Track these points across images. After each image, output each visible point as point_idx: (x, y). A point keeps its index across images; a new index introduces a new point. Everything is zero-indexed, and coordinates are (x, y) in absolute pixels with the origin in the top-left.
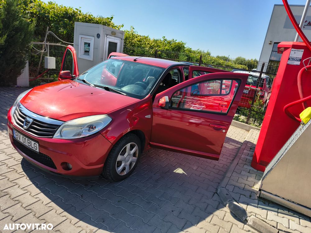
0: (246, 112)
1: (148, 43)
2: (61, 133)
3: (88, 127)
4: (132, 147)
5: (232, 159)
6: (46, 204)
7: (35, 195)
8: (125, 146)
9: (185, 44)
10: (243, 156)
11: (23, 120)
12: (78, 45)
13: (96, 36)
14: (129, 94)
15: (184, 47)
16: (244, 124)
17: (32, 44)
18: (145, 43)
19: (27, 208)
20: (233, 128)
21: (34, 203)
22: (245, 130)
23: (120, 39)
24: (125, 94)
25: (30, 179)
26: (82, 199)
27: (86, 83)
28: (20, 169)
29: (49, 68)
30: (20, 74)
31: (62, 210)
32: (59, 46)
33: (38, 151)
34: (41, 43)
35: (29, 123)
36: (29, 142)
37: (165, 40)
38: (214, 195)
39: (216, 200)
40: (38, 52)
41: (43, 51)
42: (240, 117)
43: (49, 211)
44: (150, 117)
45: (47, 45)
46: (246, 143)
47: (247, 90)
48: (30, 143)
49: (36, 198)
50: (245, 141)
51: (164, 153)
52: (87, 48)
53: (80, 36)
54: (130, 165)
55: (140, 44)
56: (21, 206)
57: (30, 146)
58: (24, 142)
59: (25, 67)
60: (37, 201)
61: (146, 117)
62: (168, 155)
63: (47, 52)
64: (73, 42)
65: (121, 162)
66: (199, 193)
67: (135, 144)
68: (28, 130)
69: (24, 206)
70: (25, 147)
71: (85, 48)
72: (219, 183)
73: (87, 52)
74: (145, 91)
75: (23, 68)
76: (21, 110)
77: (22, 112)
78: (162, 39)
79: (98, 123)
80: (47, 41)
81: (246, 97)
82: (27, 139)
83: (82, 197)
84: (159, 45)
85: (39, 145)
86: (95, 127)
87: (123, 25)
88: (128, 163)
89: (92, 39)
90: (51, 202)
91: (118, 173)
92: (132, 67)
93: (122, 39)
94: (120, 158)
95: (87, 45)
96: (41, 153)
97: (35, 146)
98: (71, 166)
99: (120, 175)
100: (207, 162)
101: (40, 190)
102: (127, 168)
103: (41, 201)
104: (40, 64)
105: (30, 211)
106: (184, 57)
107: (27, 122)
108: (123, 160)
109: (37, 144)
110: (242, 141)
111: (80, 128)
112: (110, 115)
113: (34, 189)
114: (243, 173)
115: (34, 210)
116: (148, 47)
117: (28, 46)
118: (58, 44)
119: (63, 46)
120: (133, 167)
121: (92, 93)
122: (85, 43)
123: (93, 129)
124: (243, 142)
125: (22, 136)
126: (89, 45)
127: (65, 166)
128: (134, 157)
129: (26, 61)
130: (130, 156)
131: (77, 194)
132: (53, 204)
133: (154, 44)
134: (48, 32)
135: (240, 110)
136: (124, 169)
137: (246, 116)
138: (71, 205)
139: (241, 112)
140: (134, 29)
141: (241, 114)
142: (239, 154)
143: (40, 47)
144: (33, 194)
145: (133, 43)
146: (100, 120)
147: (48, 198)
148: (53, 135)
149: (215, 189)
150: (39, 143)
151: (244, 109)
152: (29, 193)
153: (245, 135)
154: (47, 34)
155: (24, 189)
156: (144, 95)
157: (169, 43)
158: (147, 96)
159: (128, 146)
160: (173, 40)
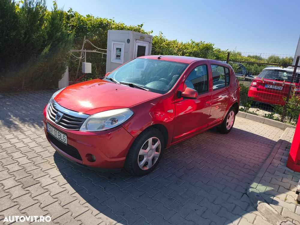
0: (281, 109)
1: (176, 46)
2: (86, 126)
3: (111, 120)
4: (154, 142)
5: (264, 158)
6: (71, 194)
7: (63, 185)
8: (147, 141)
9: (213, 45)
10: (277, 156)
11: (55, 114)
12: (111, 51)
13: (126, 41)
14: (151, 90)
15: (212, 48)
16: (278, 122)
17: (71, 51)
18: (174, 47)
19: (54, 197)
20: (266, 126)
21: (61, 192)
22: (280, 128)
23: (148, 43)
24: (148, 90)
25: (59, 170)
26: (105, 191)
27: (113, 81)
28: (52, 161)
29: (86, 72)
30: (61, 79)
31: (84, 201)
32: (94, 53)
33: (66, 143)
34: (79, 51)
35: (60, 117)
36: (59, 134)
37: (193, 43)
38: (243, 196)
39: (245, 202)
40: (77, 59)
41: (81, 58)
42: (273, 115)
43: (73, 201)
44: (173, 112)
45: (84, 52)
46: (281, 142)
47: (280, 87)
48: (60, 136)
49: (63, 188)
50: (280, 140)
51: (189, 151)
52: (119, 53)
53: (113, 43)
54: (152, 160)
55: (168, 47)
56: (49, 194)
57: (60, 138)
58: (55, 135)
59: (65, 72)
60: (63, 191)
61: (168, 111)
62: (193, 152)
63: (84, 58)
64: (106, 49)
65: (143, 156)
66: (226, 193)
67: (158, 139)
68: (59, 123)
69: (52, 194)
70: (57, 140)
71: (117, 53)
72: (249, 183)
73: (118, 56)
74: (168, 87)
75: (64, 73)
76: (55, 107)
77: (56, 108)
78: (190, 42)
79: (120, 116)
80: (84, 49)
81: (279, 93)
82: (57, 132)
83: (105, 189)
84: (187, 47)
85: (67, 137)
86: (117, 120)
87: (152, 31)
88: (151, 158)
89: (123, 44)
90: (75, 192)
91: (141, 167)
92: (156, 65)
93: (150, 43)
94: (142, 152)
95: (119, 50)
96: (69, 145)
97: (64, 139)
98: (95, 158)
99: (142, 169)
100: (236, 161)
101: (67, 181)
102: (150, 163)
103: (67, 191)
104: (78, 69)
105: (56, 200)
106: (212, 57)
107: (58, 116)
108: (145, 155)
109: (66, 136)
110: (276, 139)
111: (104, 121)
112: (131, 108)
113: (62, 180)
114: (277, 173)
115: (60, 198)
116: (176, 50)
117: (68, 54)
118: (93, 51)
119: (98, 53)
120: (155, 162)
121: (117, 90)
122: (117, 49)
123: (115, 122)
124: (277, 141)
125: (53, 129)
126: (120, 50)
127: (90, 157)
128: (156, 152)
129: (66, 67)
130: (152, 150)
131: (101, 186)
132: (77, 195)
133: (182, 47)
134: (85, 41)
135: (273, 108)
136: (146, 164)
137: (280, 114)
138: (93, 197)
139: (275, 110)
140: (162, 34)
141: (274, 112)
142: (273, 154)
143: (78, 55)
144: (61, 184)
145: (162, 47)
146: (122, 113)
147: (73, 188)
148: (79, 128)
149: (244, 190)
150: (67, 136)
151: (277, 106)
152: (57, 183)
153: (279, 134)
154: (85, 42)
155: (54, 179)
156: (166, 90)
157: (197, 45)
158: (170, 91)
159: (150, 140)
160: (201, 42)
